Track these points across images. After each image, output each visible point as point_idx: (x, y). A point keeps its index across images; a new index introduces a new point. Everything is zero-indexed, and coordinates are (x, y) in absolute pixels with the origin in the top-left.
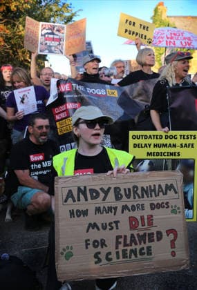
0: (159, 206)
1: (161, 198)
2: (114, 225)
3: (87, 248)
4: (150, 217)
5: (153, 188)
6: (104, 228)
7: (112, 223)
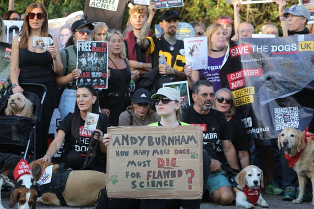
0: (181, 152)
1: (183, 146)
2: (146, 163)
3: (127, 177)
4: (174, 160)
5: (177, 138)
6: (140, 165)
7: (145, 162)
